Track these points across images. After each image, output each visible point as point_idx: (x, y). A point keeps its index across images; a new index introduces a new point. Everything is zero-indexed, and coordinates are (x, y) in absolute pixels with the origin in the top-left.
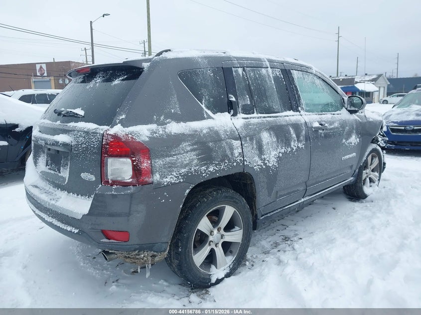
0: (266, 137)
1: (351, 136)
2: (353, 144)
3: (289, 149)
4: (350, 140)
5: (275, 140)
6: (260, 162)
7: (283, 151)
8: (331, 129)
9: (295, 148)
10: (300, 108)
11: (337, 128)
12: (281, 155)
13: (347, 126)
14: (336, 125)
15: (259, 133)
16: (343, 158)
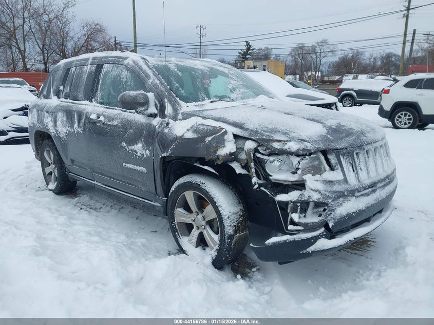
0: (60, 115)
1: (137, 144)
2: (139, 154)
3: (73, 130)
4: (133, 147)
5: (65, 119)
6: (54, 131)
7: (69, 129)
8: (109, 125)
9: (76, 131)
10: (93, 100)
11: (116, 126)
12: (68, 132)
13: (131, 128)
14: (116, 123)
15: (57, 112)
16: (124, 164)
